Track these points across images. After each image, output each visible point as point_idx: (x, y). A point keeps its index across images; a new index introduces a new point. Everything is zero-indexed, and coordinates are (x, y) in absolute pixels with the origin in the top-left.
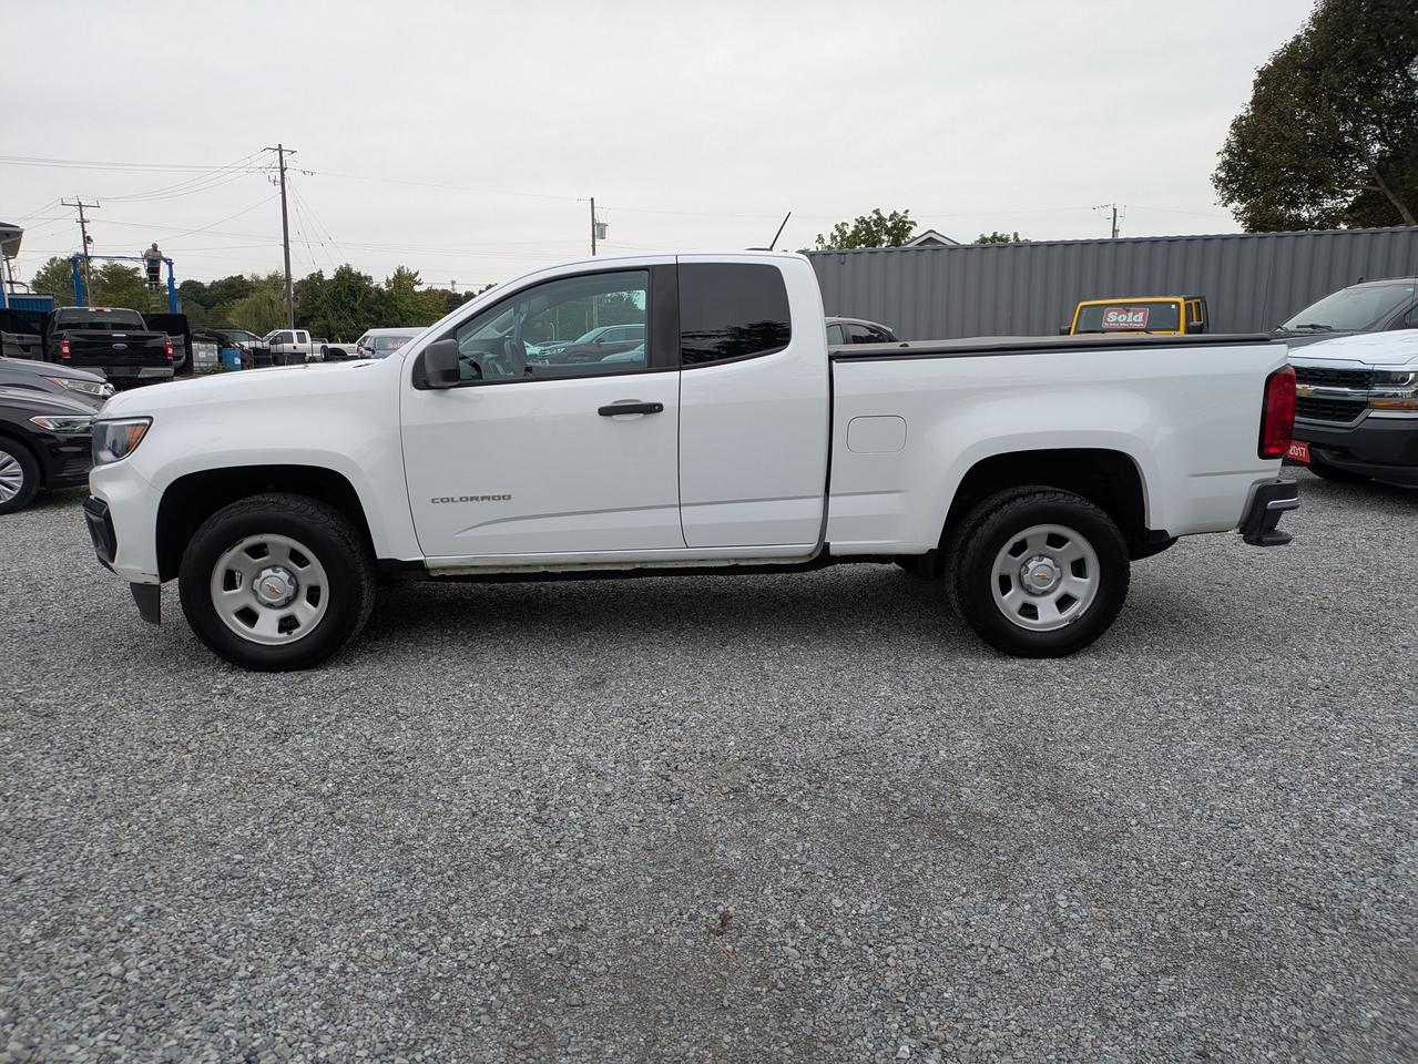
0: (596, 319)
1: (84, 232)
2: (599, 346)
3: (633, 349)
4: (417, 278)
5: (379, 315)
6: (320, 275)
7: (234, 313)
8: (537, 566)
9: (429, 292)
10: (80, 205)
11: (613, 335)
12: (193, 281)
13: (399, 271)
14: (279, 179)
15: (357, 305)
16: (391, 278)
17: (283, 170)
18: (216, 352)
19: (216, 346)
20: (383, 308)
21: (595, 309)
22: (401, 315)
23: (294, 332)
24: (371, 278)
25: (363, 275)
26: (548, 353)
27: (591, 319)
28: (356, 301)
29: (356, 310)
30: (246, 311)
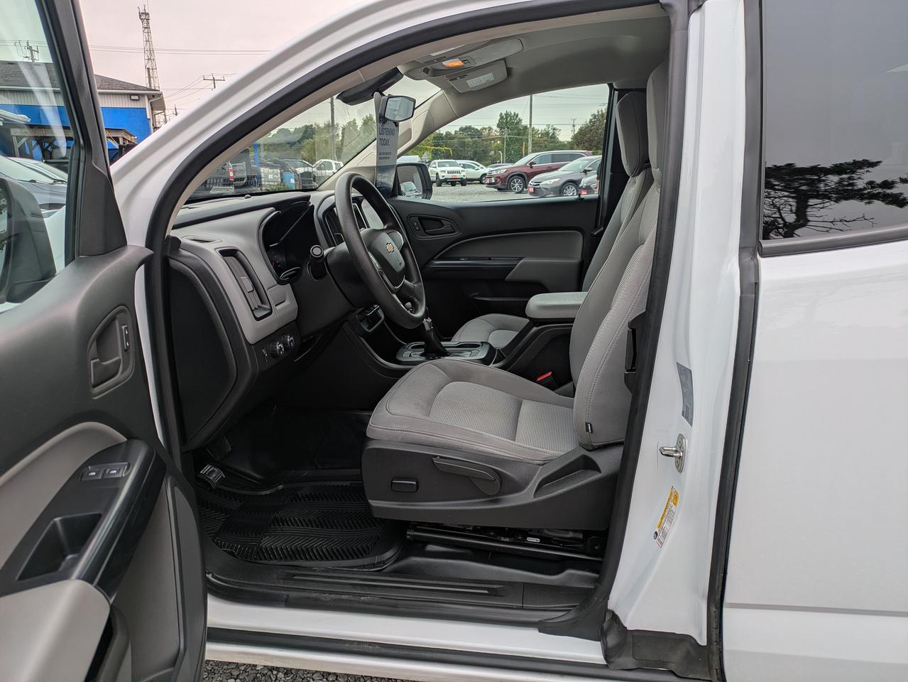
0: (530, 148)
2: (531, 167)
3: (556, 169)
11: (542, 159)
18: (279, 175)
19: (279, 171)
21: (530, 140)
23: (333, 162)
26: (494, 173)
27: (526, 148)
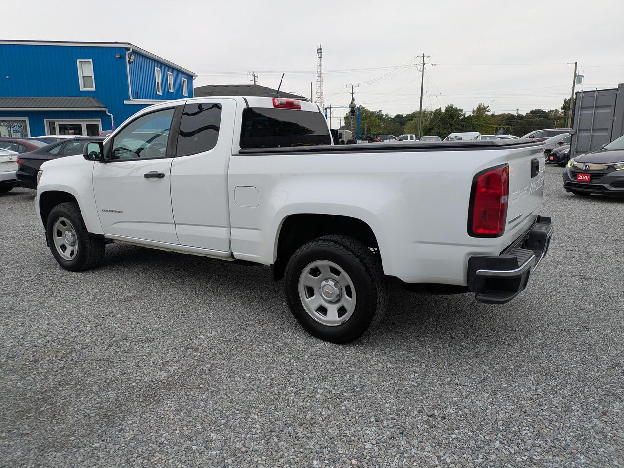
1: (353, 97)
4: (488, 109)
5: (463, 126)
6: (440, 110)
7: (407, 128)
8: (141, 244)
9: (493, 115)
10: (352, 87)
12: (399, 115)
13: (479, 106)
14: (422, 69)
15: (453, 123)
16: (475, 109)
17: (424, 65)
20: (465, 123)
22: (473, 126)
23: (409, 135)
24: (462, 110)
25: (458, 108)
28: (453, 120)
29: (452, 125)
30: (411, 127)
